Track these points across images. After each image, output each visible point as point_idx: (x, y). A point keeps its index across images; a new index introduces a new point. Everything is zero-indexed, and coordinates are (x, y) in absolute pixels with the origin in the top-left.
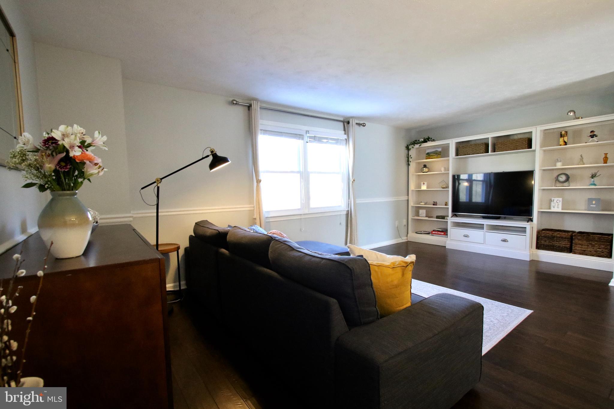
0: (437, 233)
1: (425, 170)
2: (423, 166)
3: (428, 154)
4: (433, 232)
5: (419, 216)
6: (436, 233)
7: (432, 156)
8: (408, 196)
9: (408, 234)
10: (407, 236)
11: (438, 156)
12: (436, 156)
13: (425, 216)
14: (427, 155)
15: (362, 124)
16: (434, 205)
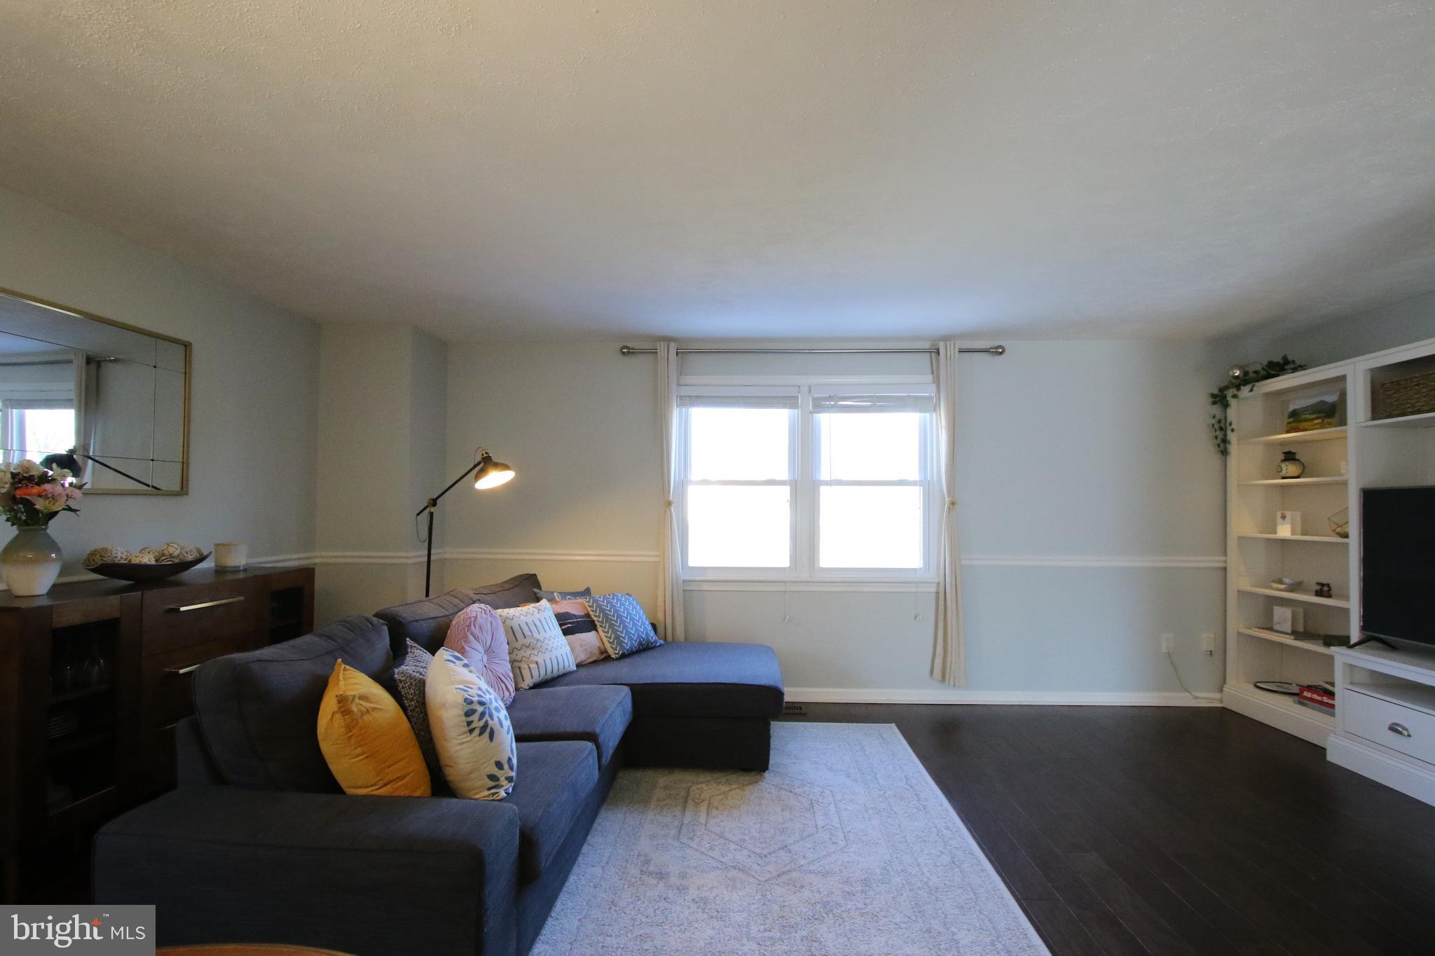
0: (1319, 698)
1: (1290, 468)
2: (1282, 457)
3: (1294, 414)
4: (1305, 694)
5: (1271, 629)
6: (1315, 697)
7: (1306, 420)
8: (1225, 553)
9: (1224, 683)
10: (1221, 690)
11: (1326, 421)
12: (1320, 421)
13: (1290, 632)
14: (1291, 420)
15: (991, 348)
16: (1319, 593)
